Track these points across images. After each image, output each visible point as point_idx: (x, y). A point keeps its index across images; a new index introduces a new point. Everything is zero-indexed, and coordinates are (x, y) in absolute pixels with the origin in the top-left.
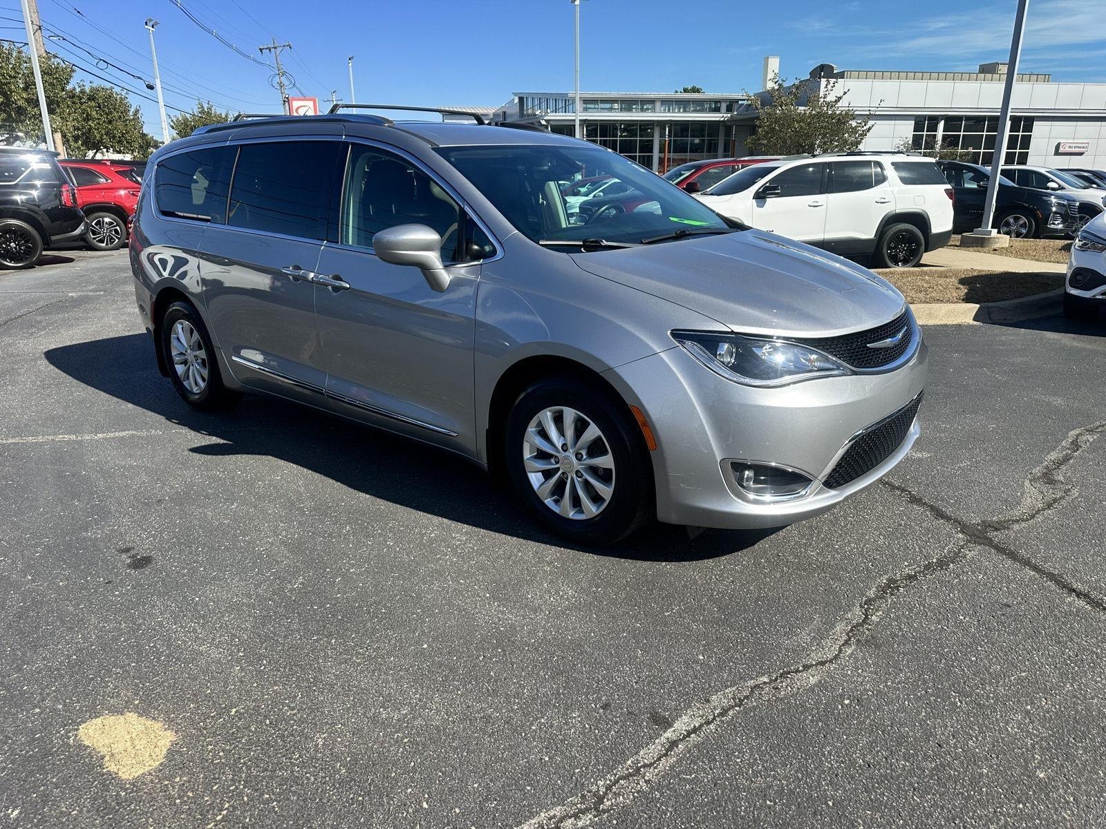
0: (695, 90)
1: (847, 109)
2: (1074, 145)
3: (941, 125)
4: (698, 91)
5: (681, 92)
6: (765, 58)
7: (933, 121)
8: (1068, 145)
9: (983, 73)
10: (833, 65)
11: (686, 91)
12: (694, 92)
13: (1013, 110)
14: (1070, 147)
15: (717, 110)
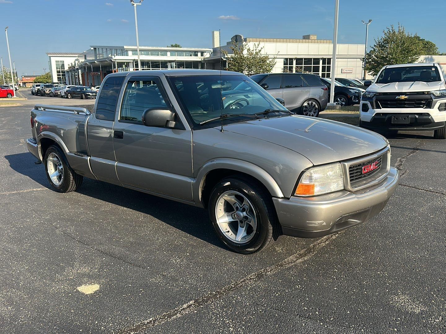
0: (176, 46)
1: (266, 55)
2: (347, 70)
3: (294, 62)
4: (178, 46)
5: (170, 47)
6: (212, 32)
7: (291, 60)
8: (345, 70)
9: (304, 39)
10: (241, 35)
11: (172, 46)
12: (176, 47)
13: (337, 56)
14: (346, 71)
15: (197, 55)
